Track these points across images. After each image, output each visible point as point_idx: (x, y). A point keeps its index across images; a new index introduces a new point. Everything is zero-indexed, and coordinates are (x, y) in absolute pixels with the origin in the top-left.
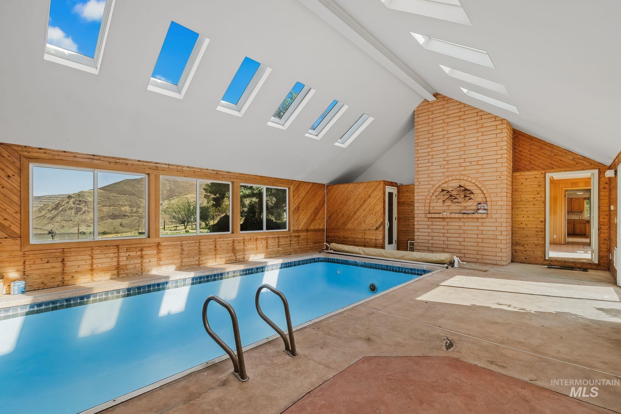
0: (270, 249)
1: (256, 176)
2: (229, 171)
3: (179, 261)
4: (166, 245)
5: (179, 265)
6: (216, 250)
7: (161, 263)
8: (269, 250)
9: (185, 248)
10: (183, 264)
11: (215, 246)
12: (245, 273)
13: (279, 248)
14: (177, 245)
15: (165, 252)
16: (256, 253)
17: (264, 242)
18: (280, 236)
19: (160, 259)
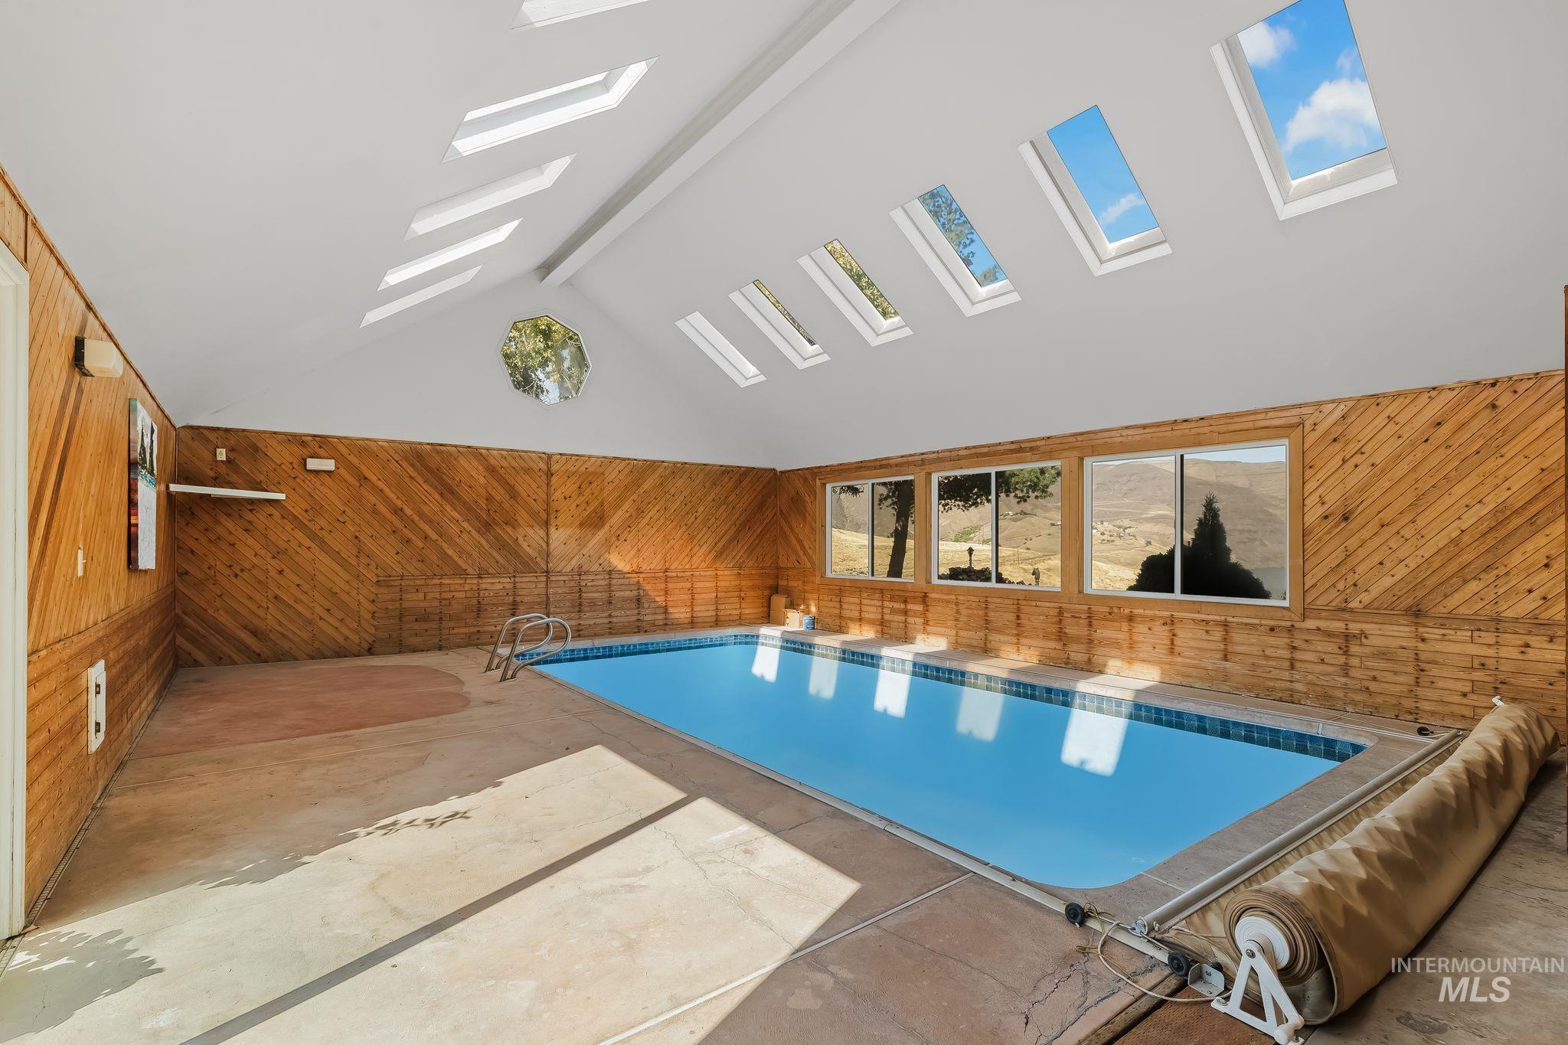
0: (1184, 657)
1: (1127, 428)
2: (1048, 435)
3: (953, 632)
4: (939, 600)
5: (953, 639)
6: (1019, 625)
7: (928, 628)
8: (1180, 659)
9: (963, 611)
10: (960, 640)
11: (1018, 617)
12: (1014, 689)
13: (1228, 665)
14: (948, 602)
15: (935, 612)
16: (1131, 658)
17: (1161, 632)
18: (1230, 619)
19: (926, 623)
